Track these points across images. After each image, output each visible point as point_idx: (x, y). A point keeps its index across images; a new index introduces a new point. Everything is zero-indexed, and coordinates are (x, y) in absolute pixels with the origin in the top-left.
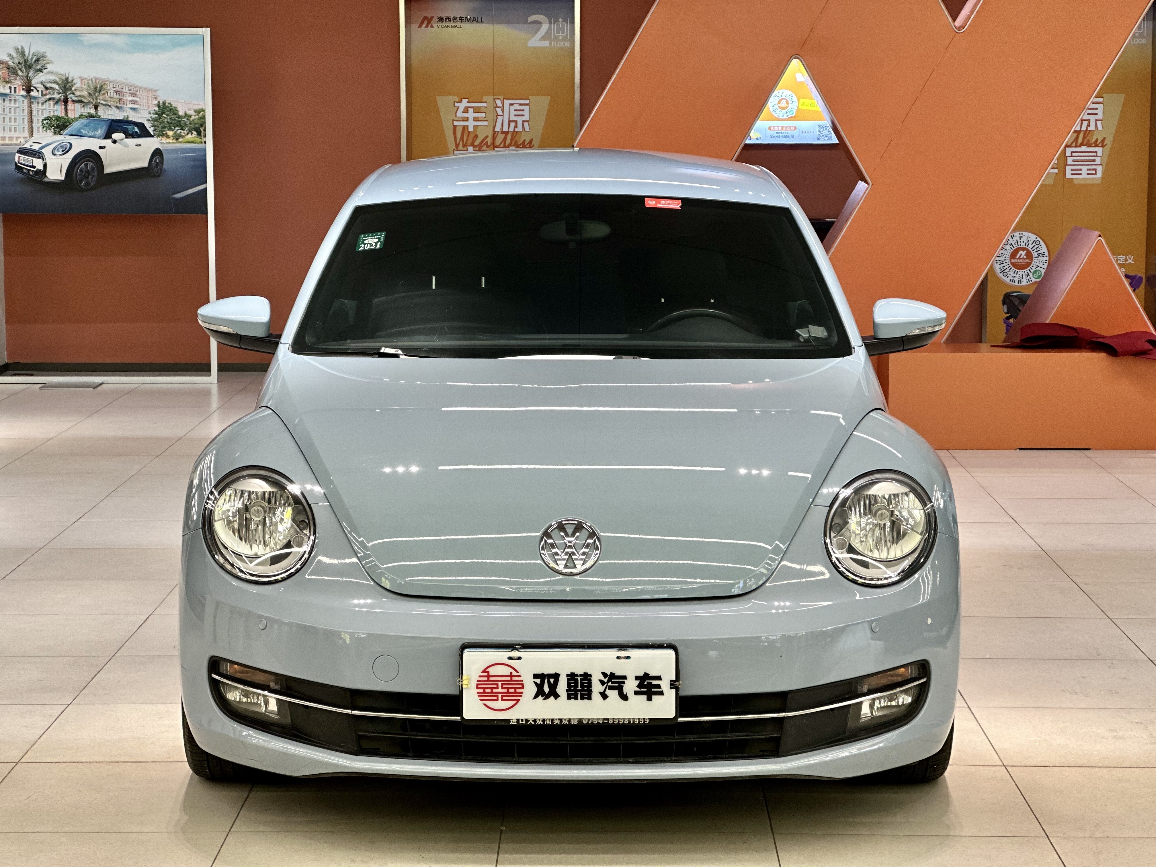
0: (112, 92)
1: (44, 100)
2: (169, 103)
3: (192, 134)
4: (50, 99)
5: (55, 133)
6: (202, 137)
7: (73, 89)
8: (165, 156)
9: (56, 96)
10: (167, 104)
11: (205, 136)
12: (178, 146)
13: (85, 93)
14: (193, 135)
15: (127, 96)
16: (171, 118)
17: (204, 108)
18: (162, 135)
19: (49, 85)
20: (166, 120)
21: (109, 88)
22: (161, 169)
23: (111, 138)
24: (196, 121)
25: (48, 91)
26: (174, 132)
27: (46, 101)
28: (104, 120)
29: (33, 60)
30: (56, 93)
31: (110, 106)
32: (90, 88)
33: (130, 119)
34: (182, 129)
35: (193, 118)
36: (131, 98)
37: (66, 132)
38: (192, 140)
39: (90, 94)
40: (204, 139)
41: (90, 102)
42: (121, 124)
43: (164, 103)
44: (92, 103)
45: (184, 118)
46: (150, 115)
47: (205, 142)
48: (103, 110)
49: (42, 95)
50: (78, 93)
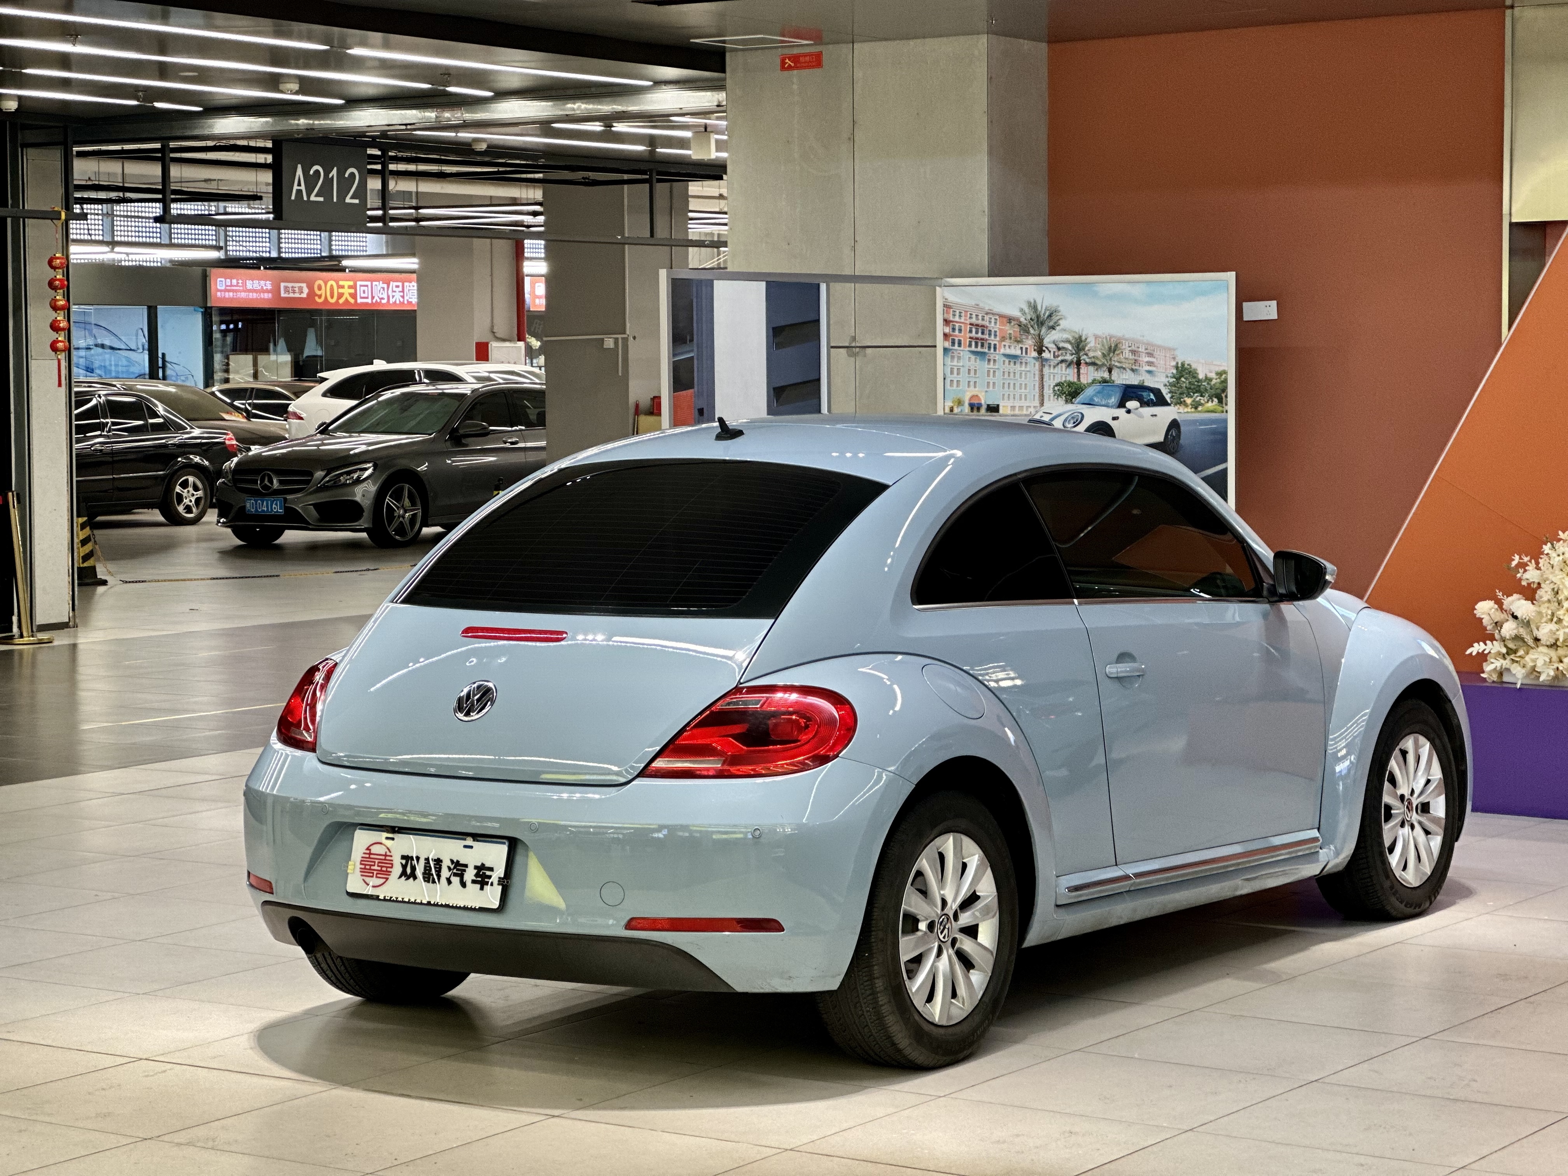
0: (1127, 352)
1: (1056, 362)
2: (1188, 365)
3: (1212, 402)
4: (1062, 361)
5: (1067, 402)
6: (1224, 405)
7: (1087, 349)
8: (1182, 428)
9: (1069, 358)
10: (1186, 366)
11: (1226, 404)
12: (1197, 416)
13: (1099, 354)
14: (1214, 403)
15: (1144, 355)
16: (1190, 382)
17: (1226, 369)
18: (1180, 403)
19: (1061, 345)
20: (1184, 385)
21: (1124, 347)
22: (1178, 444)
23: (1124, 406)
24: (1218, 385)
25: (1060, 352)
26: (1192, 399)
27: (1058, 364)
28: (1117, 386)
29: (1046, 316)
30: (1068, 355)
31: (1124, 369)
32: (1105, 348)
33: (1146, 384)
34: (1201, 396)
35: (1214, 382)
36: (1147, 359)
37: (1078, 399)
38: (1211, 408)
39: (1104, 355)
40: (1226, 408)
41: (1103, 365)
42: (1135, 390)
43: (1183, 365)
44: (1106, 365)
45: (1205, 382)
46: (1167, 379)
47: (1227, 412)
48: (1118, 373)
49: (1054, 357)
50: (1091, 354)
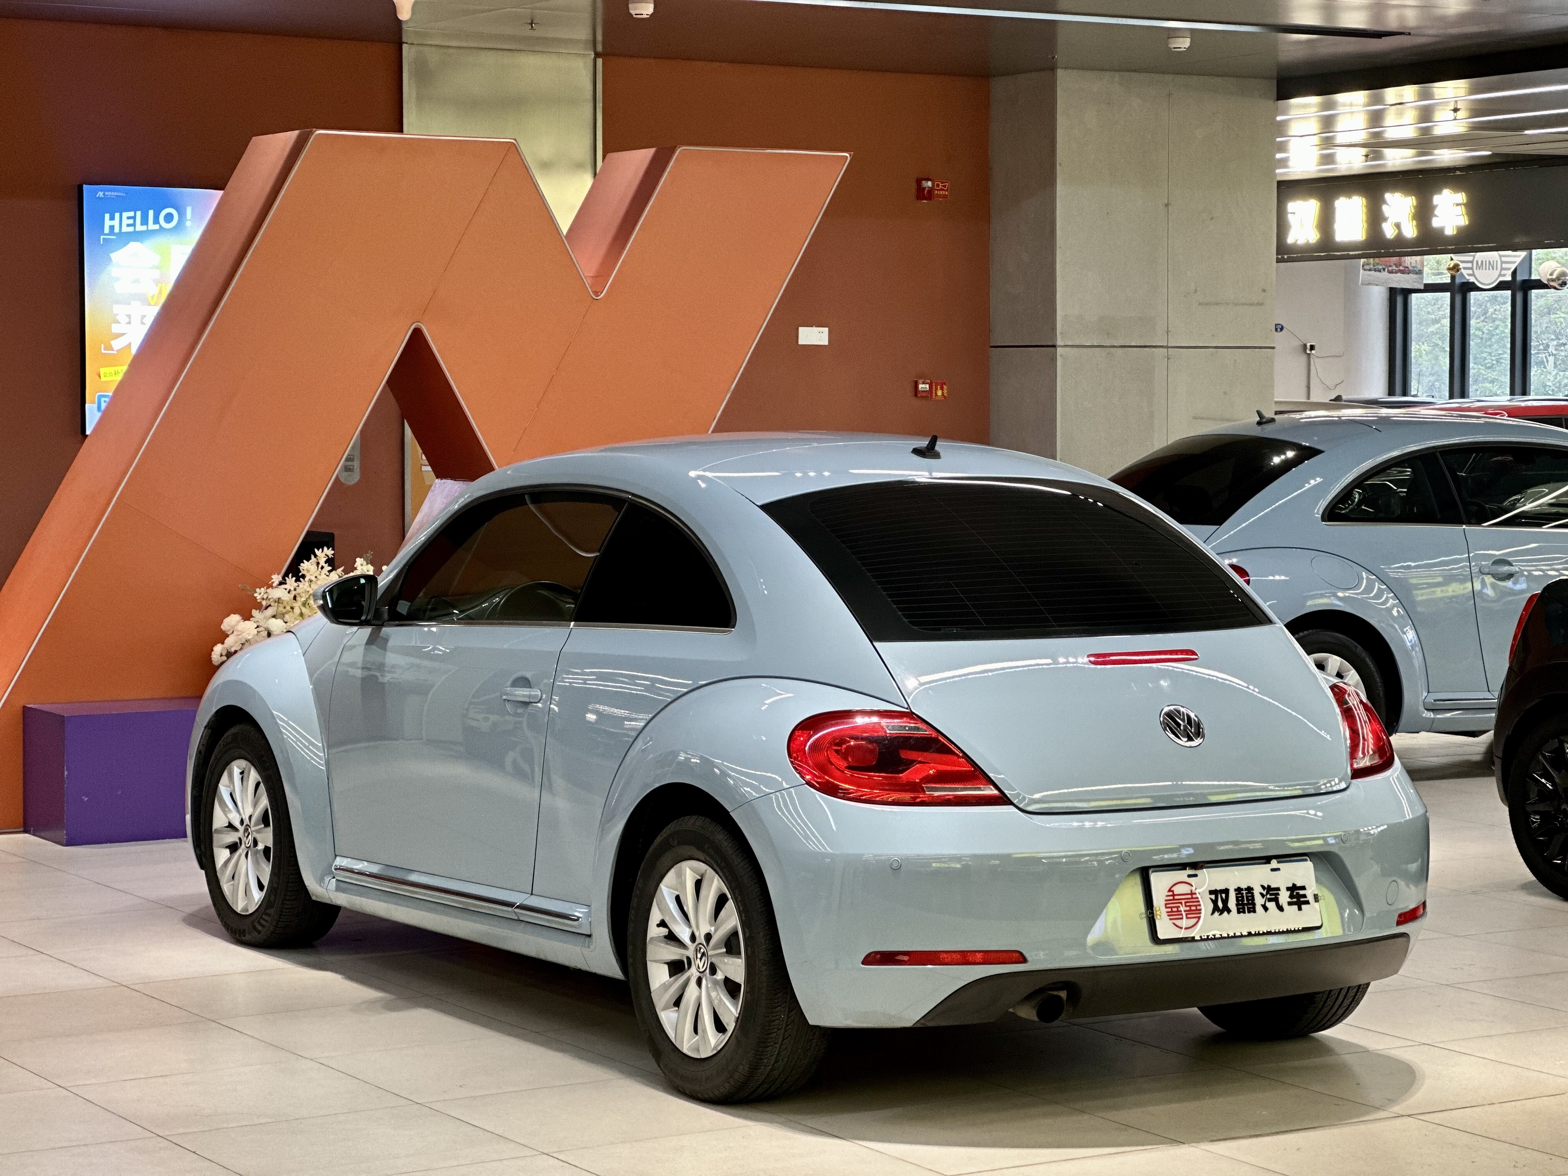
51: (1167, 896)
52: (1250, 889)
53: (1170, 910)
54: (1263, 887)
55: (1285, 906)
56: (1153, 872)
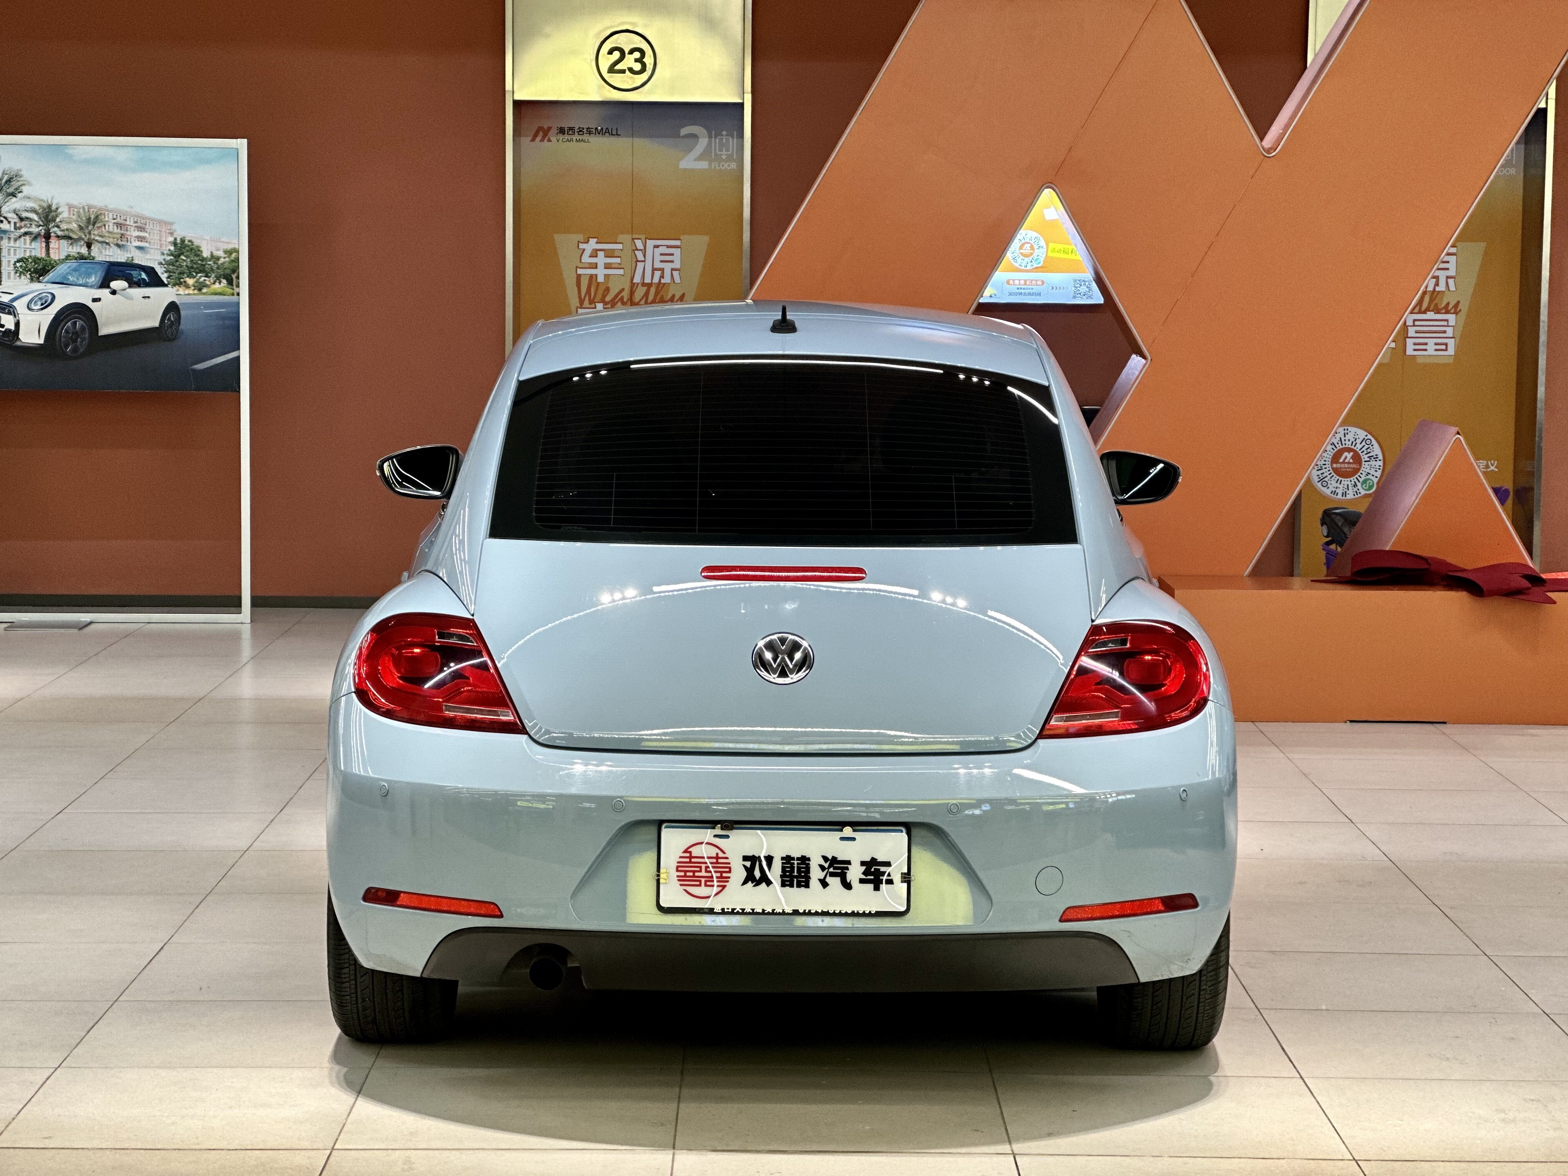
0: (111, 225)
1: (18, 234)
2: (189, 241)
3: (220, 283)
4: (26, 234)
5: (32, 280)
6: (235, 287)
7: (58, 220)
8: (183, 313)
9: (34, 230)
10: (186, 242)
11: (238, 286)
12: (201, 298)
13: (74, 226)
14: (222, 285)
15: (133, 229)
16: (192, 261)
17: (237, 247)
18: (179, 283)
19: (24, 215)
20: (185, 263)
21: (107, 219)
22: (177, 330)
23: (108, 287)
24: (226, 265)
25: (23, 223)
26: (195, 280)
27: (20, 237)
28: (100, 263)
29: (4, 181)
30: (34, 226)
31: (108, 244)
32: (81, 219)
33: (136, 261)
34: (206, 277)
35: (222, 260)
36: (137, 233)
37: (47, 278)
38: (220, 291)
39: (81, 228)
40: (236, 290)
41: (80, 239)
42: (121, 268)
43: (183, 241)
44: (83, 239)
45: (210, 261)
46: (163, 257)
47: (238, 294)
48: (99, 249)
49: (15, 228)
50: (64, 226)
51: (681, 857)
52: (804, 860)
53: (682, 874)
54: (825, 859)
55: (855, 884)
56: (666, 827)
